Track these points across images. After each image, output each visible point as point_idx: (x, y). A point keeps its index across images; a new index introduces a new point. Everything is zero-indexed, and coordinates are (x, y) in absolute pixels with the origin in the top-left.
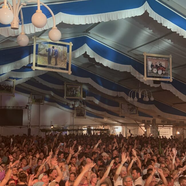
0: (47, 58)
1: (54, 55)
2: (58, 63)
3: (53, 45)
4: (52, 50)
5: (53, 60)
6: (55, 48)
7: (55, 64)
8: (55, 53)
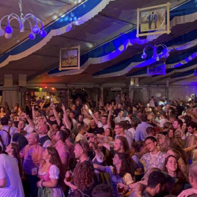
0: (148, 24)
1: (154, 20)
2: (157, 26)
3: (153, 11)
4: (152, 16)
5: (153, 25)
6: (155, 13)
7: (154, 27)
8: (155, 17)
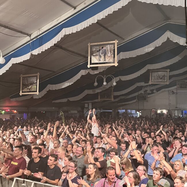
0: (98, 57)
3: (102, 46)
4: (102, 50)
7: (104, 60)
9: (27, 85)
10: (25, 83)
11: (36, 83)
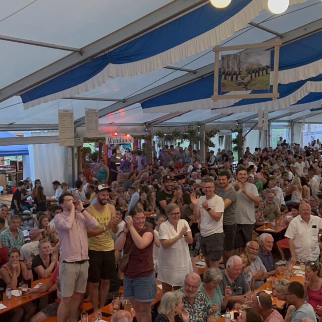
9: (235, 73)
10: (228, 67)
11: (268, 67)
